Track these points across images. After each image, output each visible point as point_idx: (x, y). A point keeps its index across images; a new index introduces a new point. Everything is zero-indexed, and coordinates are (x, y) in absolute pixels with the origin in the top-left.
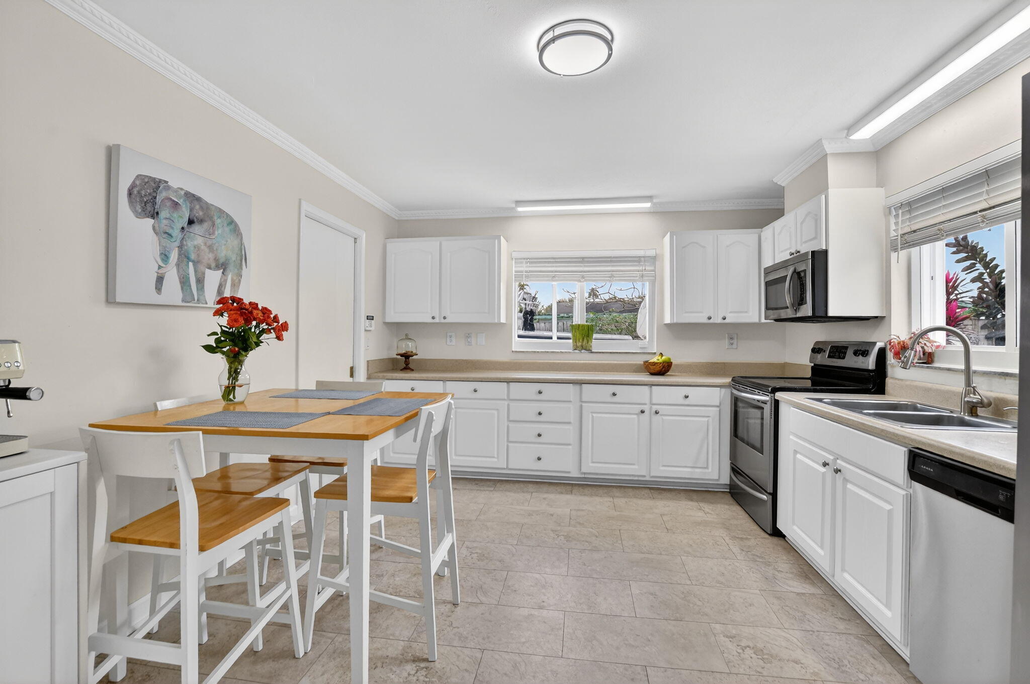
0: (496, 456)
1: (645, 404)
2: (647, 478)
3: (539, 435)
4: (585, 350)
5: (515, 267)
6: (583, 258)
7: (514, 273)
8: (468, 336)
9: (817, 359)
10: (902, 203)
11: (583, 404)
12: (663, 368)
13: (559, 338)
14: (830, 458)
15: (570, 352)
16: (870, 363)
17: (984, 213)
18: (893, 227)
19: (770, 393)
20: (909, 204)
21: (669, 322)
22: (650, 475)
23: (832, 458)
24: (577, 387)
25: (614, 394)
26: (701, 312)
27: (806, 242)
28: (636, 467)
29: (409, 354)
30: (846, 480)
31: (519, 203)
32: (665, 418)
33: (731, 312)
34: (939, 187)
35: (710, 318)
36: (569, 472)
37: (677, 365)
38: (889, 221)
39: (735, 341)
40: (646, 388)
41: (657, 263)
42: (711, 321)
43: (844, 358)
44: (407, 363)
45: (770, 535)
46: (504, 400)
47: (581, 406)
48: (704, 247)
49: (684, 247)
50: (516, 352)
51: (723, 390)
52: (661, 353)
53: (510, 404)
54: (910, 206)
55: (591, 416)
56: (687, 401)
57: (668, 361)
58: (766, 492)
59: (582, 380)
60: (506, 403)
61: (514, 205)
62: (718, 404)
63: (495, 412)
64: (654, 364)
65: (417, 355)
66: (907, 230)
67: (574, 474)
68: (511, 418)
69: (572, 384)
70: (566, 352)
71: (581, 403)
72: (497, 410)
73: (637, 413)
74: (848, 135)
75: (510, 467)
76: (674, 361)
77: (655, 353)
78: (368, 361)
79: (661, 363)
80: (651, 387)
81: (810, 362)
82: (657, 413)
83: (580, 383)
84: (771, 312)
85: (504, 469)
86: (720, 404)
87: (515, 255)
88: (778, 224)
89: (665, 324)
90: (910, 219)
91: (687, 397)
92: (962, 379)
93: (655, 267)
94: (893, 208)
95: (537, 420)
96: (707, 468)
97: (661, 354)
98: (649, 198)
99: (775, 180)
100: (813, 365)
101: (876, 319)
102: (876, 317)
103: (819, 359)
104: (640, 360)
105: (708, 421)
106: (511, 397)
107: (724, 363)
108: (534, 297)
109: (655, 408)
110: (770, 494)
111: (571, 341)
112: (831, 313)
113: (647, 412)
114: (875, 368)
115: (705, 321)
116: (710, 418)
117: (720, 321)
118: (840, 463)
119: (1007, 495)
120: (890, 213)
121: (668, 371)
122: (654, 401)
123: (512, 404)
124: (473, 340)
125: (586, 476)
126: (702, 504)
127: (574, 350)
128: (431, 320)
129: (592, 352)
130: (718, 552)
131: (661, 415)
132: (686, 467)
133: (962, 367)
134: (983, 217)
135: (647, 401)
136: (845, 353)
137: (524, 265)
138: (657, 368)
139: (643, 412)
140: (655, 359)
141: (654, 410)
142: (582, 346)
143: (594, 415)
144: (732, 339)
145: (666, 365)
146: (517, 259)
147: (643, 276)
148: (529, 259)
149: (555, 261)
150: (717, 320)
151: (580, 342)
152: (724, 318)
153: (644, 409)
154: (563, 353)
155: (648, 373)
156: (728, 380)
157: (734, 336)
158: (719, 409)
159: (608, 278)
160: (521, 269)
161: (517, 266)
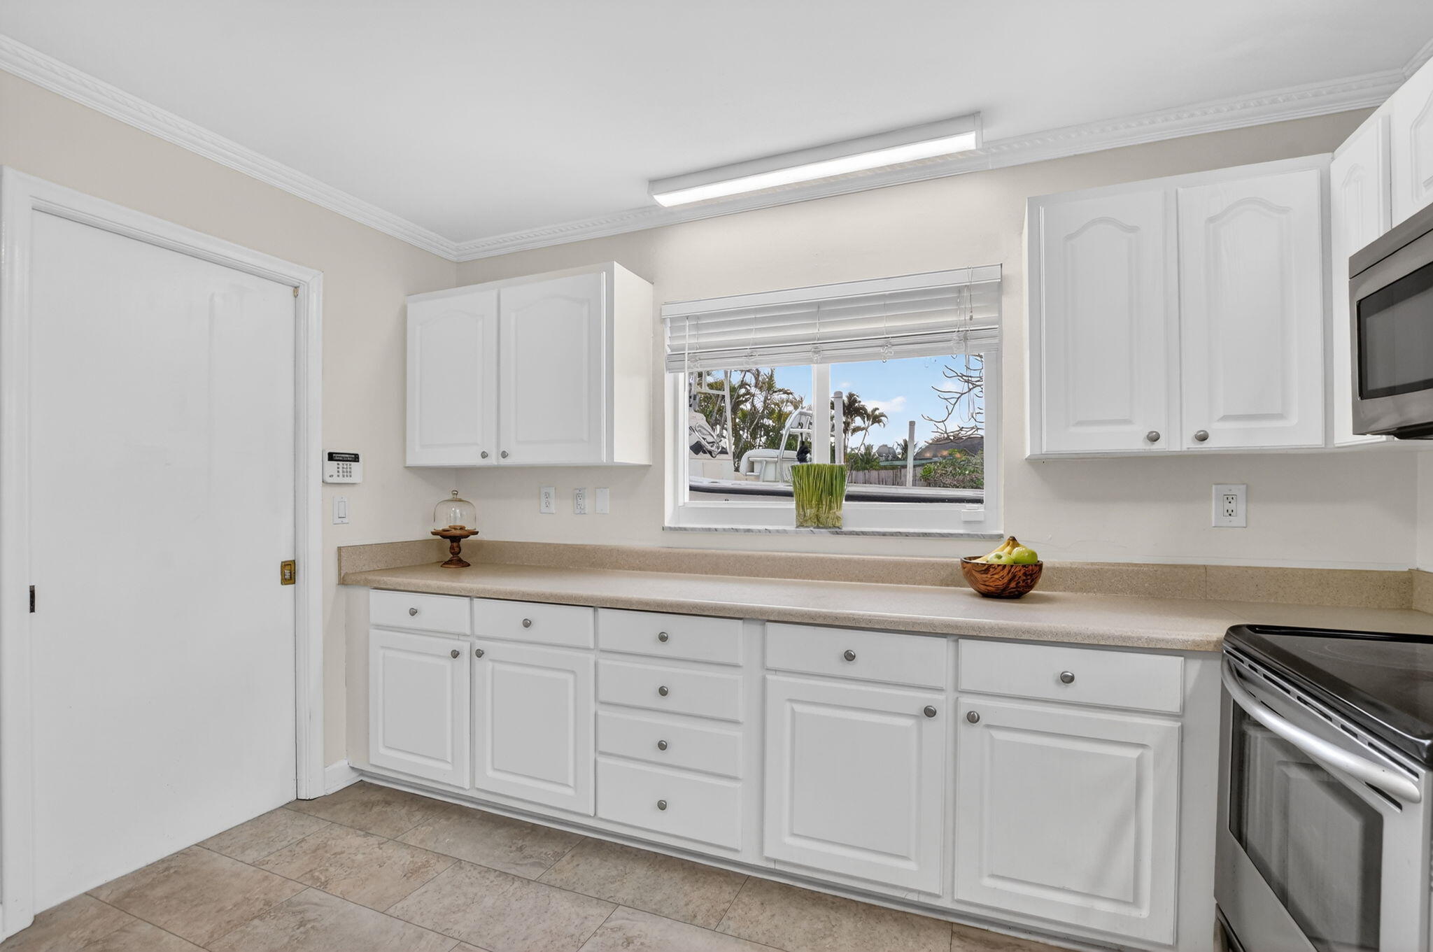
0: (571, 783)
1: (940, 690)
2: (945, 903)
3: (662, 746)
4: (823, 525)
5: (668, 339)
6: (819, 305)
7: (668, 353)
8: (578, 495)
11: (770, 676)
12: (1010, 581)
15: (788, 532)
21: (1029, 454)
22: (953, 897)
24: (755, 629)
26: (1126, 421)
28: (911, 866)
29: (458, 532)
31: (656, 183)
32: (1000, 735)
33: (1225, 418)
35: (1154, 438)
36: (736, 851)
37: (1057, 571)
39: (1240, 507)
41: (1005, 301)
42: (1158, 447)
44: (456, 551)
46: (588, 649)
47: (764, 680)
48: (1135, 229)
49: (1070, 237)
50: (671, 529)
51: (1195, 666)
52: (1014, 539)
53: (601, 661)
55: (788, 709)
56: (1069, 692)
57: (1028, 560)
59: (765, 612)
60: (592, 657)
61: (646, 193)
62: (1175, 707)
63: (570, 678)
64: (987, 568)
65: (477, 533)
67: (749, 856)
68: (602, 697)
69: (740, 622)
70: (780, 531)
71: (765, 673)
72: (573, 672)
73: (912, 712)
75: (600, 814)
76: (1045, 558)
77: (1001, 536)
78: (339, 549)
80: (957, 641)
82: (972, 718)
83: (767, 619)
85: (588, 816)
86: (1183, 707)
87: (669, 311)
89: (1028, 460)
91: (1068, 679)
93: (1000, 312)
95: (654, 706)
96: (1135, 902)
97: (1013, 542)
98: (970, 118)
104: (955, 554)
105: (1139, 760)
106: (602, 646)
107: (1205, 567)
109: (969, 703)
111: (793, 503)
113: (943, 714)
115: (1138, 445)
116: (1149, 752)
117: (1187, 444)
121: (1031, 587)
122: (966, 682)
123: (606, 662)
124: (587, 503)
125: (778, 867)
127: (799, 525)
128: (478, 461)
129: (841, 533)
131: (988, 726)
132: (1060, 890)
135: (947, 681)
137: (689, 333)
138: (997, 581)
139: (930, 713)
140: (992, 555)
141: (963, 713)
142: (818, 517)
143: (798, 708)
144: (1229, 498)
145: (1020, 574)
146: (672, 320)
147: (966, 339)
148: (698, 318)
149: (754, 317)
150: (1178, 442)
151: (811, 507)
152: (1203, 438)
153: (935, 706)
154: (770, 531)
155: (971, 590)
156: (1213, 630)
157: (1239, 490)
158: (1180, 724)
159: (879, 348)
160: (682, 342)
161: (674, 335)
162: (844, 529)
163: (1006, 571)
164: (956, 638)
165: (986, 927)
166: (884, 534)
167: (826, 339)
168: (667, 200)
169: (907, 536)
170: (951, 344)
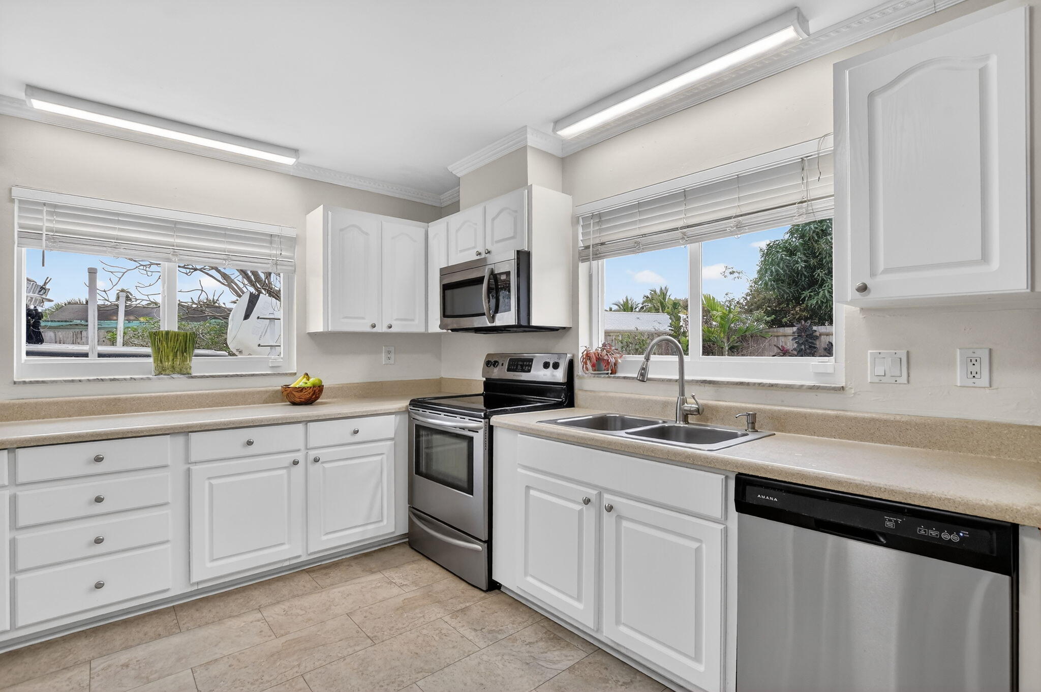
1: (298, 450)
2: (303, 558)
3: (98, 541)
4: (178, 373)
5: (20, 217)
6: (176, 223)
7: (16, 229)
9: (493, 372)
10: (593, 213)
11: (193, 467)
12: (312, 395)
13: (100, 355)
14: (592, 493)
15: (149, 379)
16: (559, 376)
17: (685, 230)
18: (580, 237)
19: (484, 418)
20: (600, 215)
21: (322, 330)
22: (307, 552)
23: (595, 492)
24: (180, 440)
25: (250, 443)
26: (363, 318)
27: (498, 242)
28: (285, 547)
30: (620, 517)
31: (34, 90)
32: (326, 465)
33: (398, 319)
34: (635, 202)
35: (374, 326)
36: (167, 590)
37: (329, 388)
38: (577, 230)
39: (392, 356)
40: (301, 427)
41: (297, 247)
42: (376, 330)
43: (529, 371)
45: (485, 591)
46: (3, 486)
47: (189, 470)
48: (367, 234)
49: (341, 230)
50: (20, 383)
51: (398, 417)
53: (18, 493)
54: (599, 218)
55: (207, 483)
56: (357, 438)
57: (318, 383)
58: (480, 540)
59: (188, 426)
60: (8, 491)
61: (21, 95)
62: (392, 436)
64: (301, 389)
66: (598, 241)
67: (176, 591)
68: (21, 522)
69: (169, 436)
70: (142, 379)
71: (188, 466)
73: (286, 465)
74: (555, 130)
75: (20, 623)
76: (326, 384)
77: (297, 374)
79: (311, 387)
80: (307, 424)
81: (483, 377)
82: (316, 460)
83: (186, 431)
84: (449, 320)
86: (396, 435)
87: (18, 194)
88: (453, 220)
89: (309, 333)
90: (601, 230)
91: (356, 432)
92: (676, 388)
93: (294, 254)
94: (580, 218)
95: (92, 513)
96: (382, 519)
97: (307, 375)
98: (294, 151)
99: (450, 168)
100: (484, 379)
101: (564, 330)
102: (564, 328)
103: (496, 373)
104: (277, 384)
105: (382, 460)
106: (21, 479)
107: (381, 382)
108: (42, 288)
109: (313, 454)
110: (485, 542)
111: (151, 360)
112: (534, 322)
113: (302, 463)
114: (566, 381)
115: (368, 328)
116: (384, 456)
117: (385, 329)
118: (608, 499)
119: (896, 522)
120: (578, 222)
121: (317, 398)
122: (311, 445)
123: (22, 492)
125: (200, 587)
126: (387, 574)
127: (159, 374)
129: (192, 377)
130: (454, 647)
131: (322, 462)
132: (355, 527)
133: (677, 377)
134: (684, 234)
135: (302, 447)
136: (531, 366)
137: (45, 217)
138: (306, 395)
139: (296, 463)
140: (300, 382)
141: (311, 458)
142: (173, 367)
143: (214, 482)
144: (389, 352)
145: (317, 391)
146: (20, 201)
147: (276, 264)
148: (55, 206)
149: (117, 218)
150: (381, 328)
151: (168, 361)
152: (390, 327)
153: (297, 459)
154: (135, 379)
155: (289, 403)
156: (404, 404)
157: (392, 349)
158: (394, 442)
159: (222, 261)
160: (40, 224)
161: (21, 215)
162: (194, 374)
163: (311, 389)
164: (306, 422)
165: (320, 564)
166: (226, 376)
167: (184, 247)
168: (38, 104)
169: (241, 376)
170: (269, 265)
